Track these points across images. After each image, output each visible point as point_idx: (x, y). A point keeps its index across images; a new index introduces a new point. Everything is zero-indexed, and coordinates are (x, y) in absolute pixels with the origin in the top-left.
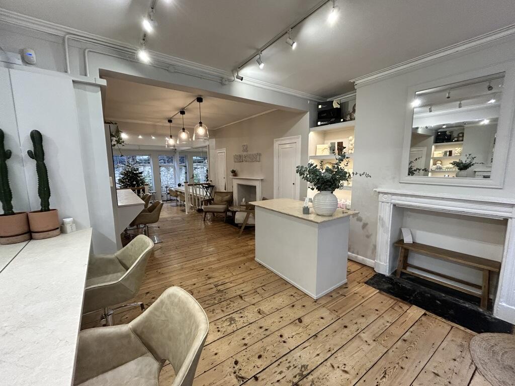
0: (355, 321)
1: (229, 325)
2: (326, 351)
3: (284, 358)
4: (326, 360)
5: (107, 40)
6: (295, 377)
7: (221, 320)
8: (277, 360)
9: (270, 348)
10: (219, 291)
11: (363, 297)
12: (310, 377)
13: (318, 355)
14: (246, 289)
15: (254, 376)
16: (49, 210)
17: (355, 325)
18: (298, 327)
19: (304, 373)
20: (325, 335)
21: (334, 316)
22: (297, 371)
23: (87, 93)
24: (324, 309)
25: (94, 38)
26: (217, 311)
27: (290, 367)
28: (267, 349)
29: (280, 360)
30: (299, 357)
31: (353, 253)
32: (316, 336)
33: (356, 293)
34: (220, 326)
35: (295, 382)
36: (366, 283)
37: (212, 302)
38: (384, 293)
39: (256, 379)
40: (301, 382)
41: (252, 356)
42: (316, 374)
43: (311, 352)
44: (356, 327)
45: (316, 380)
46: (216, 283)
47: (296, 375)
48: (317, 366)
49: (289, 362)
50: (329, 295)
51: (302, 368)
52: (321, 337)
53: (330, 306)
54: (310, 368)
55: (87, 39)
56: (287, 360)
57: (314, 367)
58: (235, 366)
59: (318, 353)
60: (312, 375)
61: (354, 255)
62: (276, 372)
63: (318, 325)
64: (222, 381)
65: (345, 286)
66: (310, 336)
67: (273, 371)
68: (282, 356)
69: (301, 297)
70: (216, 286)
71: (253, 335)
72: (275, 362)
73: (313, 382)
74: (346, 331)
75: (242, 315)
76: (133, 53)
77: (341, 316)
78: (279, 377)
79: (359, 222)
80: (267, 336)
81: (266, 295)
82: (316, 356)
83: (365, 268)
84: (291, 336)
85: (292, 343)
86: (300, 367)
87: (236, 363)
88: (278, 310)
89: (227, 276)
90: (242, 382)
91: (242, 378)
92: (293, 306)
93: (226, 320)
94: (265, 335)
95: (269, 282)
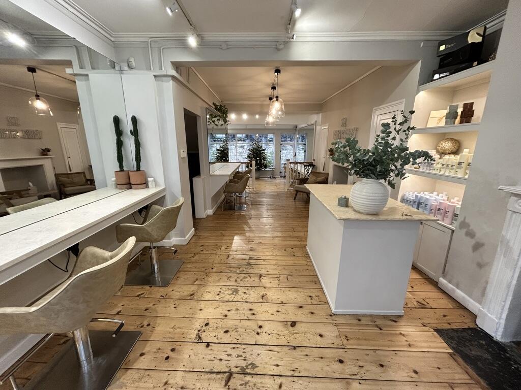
0: (361, 364)
1: (230, 295)
2: (289, 368)
3: (244, 346)
4: (281, 376)
5: (175, 34)
6: (237, 367)
7: (228, 287)
8: (236, 344)
9: (241, 330)
10: (249, 264)
11: (410, 345)
12: (248, 378)
13: (277, 365)
14: (271, 272)
15: (208, 343)
16: (140, 171)
17: (358, 368)
18: (285, 329)
19: (247, 370)
20: (305, 354)
21: (338, 342)
22: (243, 364)
23: (164, 83)
24: (336, 328)
25: (165, 36)
26: (231, 279)
27: (241, 356)
28: (238, 330)
29: (239, 346)
30: (256, 354)
31: (450, 282)
32: (295, 348)
33: (404, 335)
34: (222, 292)
35: (232, 370)
36: (437, 330)
37: (235, 270)
38: (460, 360)
39: (208, 345)
40: (237, 375)
41: (222, 327)
42: (256, 379)
43: (274, 358)
44: (356, 370)
45: (251, 384)
46: (252, 256)
47: (239, 367)
48: (265, 373)
49: (244, 352)
50: (358, 318)
51: (250, 365)
52: (297, 353)
53: (345, 329)
54: (256, 370)
55: (166, 38)
56: (244, 349)
57: (261, 373)
58: (204, 326)
59: (279, 364)
60: (252, 377)
61: (450, 285)
62: (226, 352)
63: (309, 340)
64: (186, 331)
65: (395, 319)
66: (288, 344)
67: (225, 350)
68: (244, 343)
69: (320, 303)
70: (250, 259)
71: (239, 312)
72: (234, 344)
73: (246, 383)
74: (338, 366)
75: (246, 292)
76: (184, 40)
77: (348, 347)
78: (224, 357)
79: (468, 239)
80: (248, 320)
81: (284, 285)
82: (275, 365)
83: (460, 312)
84: (269, 333)
85: (263, 339)
86: (250, 362)
87: (207, 324)
88: (282, 303)
89: (267, 253)
90: (197, 341)
91: (200, 338)
92: (301, 307)
93: (232, 289)
94: (248, 317)
95: (301, 274)
